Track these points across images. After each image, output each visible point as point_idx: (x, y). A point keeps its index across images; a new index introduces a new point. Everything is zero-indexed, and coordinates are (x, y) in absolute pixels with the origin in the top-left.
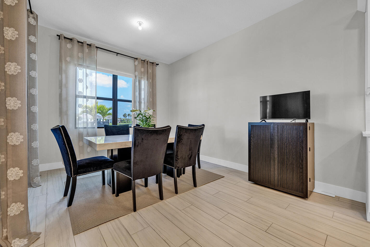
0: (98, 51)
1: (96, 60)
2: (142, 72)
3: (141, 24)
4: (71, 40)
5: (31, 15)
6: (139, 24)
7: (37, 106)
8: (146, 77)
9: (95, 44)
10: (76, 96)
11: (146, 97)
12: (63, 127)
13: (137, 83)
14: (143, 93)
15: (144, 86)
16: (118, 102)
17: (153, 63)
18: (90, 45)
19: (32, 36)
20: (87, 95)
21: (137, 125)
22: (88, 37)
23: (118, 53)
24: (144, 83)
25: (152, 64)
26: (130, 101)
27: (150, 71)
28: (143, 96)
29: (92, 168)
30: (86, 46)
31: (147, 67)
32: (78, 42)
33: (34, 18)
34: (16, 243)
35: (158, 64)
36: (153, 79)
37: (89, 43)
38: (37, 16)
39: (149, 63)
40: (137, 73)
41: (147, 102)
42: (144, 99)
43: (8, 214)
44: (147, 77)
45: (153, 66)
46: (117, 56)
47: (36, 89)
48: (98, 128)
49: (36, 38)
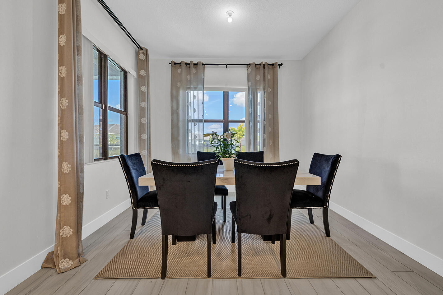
0: (205, 68)
1: (204, 79)
2: (257, 81)
3: (231, 14)
4: (180, 64)
5: (141, 52)
6: (229, 14)
7: (146, 133)
9: (201, 62)
10: (188, 121)
11: (263, 114)
13: (251, 97)
14: (259, 108)
15: (261, 99)
16: (229, 123)
17: (273, 65)
18: (196, 64)
19: (142, 70)
20: (195, 119)
22: (195, 56)
23: (226, 65)
24: (260, 96)
25: (271, 66)
26: (243, 121)
27: (269, 76)
29: (151, 203)
30: (192, 67)
31: (264, 72)
32: (186, 64)
33: (143, 53)
34: (64, 263)
35: (282, 64)
36: (273, 88)
37: (196, 62)
38: (147, 51)
39: (266, 66)
40: (250, 84)
41: (265, 120)
43: (61, 235)
44: (265, 86)
45: (273, 68)
46: (226, 68)
47: (146, 118)
49: (145, 71)
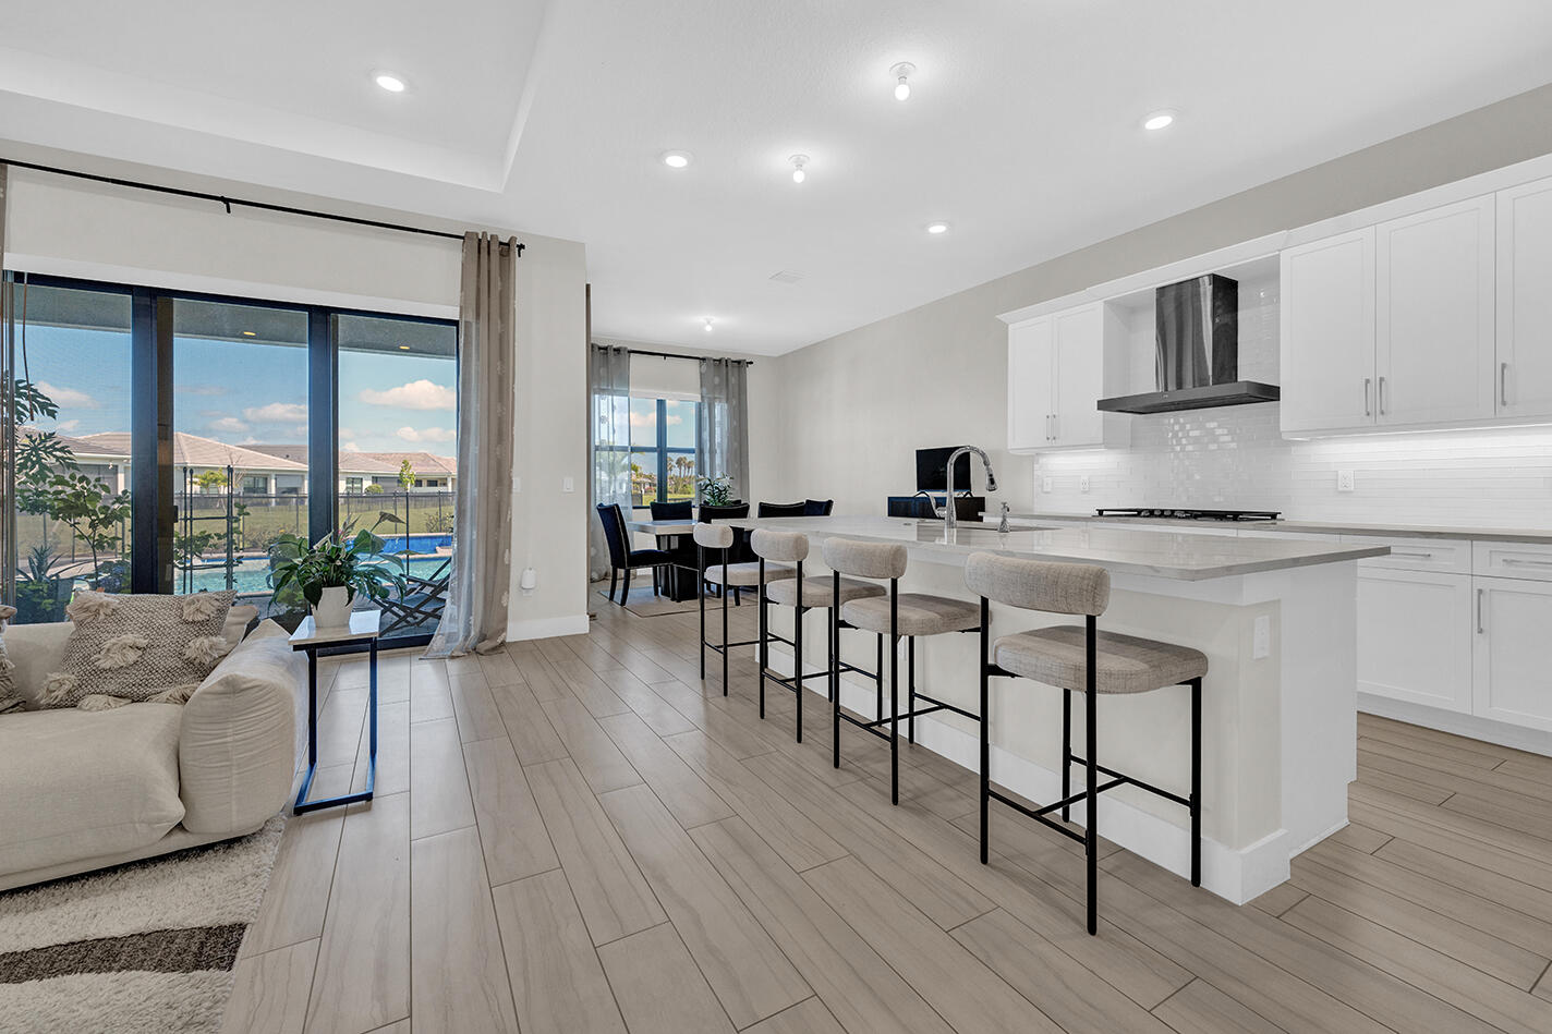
0: (631, 357)
2: (715, 386)
8: (724, 397)
9: (627, 347)
11: (726, 441)
12: (617, 505)
13: (706, 413)
14: (718, 430)
15: (722, 416)
16: (668, 453)
17: (740, 362)
18: (617, 350)
21: (705, 502)
23: (667, 355)
24: (720, 410)
25: (736, 364)
27: (733, 380)
28: (718, 439)
30: (611, 352)
31: (727, 373)
32: (600, 348)
35: (751, 363)
36: (739, 399)
39: (730, 364)
40: (704, 390)
41: (728, 451)
42: (721, 444)
44: (728, 394)
45: (739, 368)
46: (665, 360)
48: (634, 508)
